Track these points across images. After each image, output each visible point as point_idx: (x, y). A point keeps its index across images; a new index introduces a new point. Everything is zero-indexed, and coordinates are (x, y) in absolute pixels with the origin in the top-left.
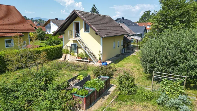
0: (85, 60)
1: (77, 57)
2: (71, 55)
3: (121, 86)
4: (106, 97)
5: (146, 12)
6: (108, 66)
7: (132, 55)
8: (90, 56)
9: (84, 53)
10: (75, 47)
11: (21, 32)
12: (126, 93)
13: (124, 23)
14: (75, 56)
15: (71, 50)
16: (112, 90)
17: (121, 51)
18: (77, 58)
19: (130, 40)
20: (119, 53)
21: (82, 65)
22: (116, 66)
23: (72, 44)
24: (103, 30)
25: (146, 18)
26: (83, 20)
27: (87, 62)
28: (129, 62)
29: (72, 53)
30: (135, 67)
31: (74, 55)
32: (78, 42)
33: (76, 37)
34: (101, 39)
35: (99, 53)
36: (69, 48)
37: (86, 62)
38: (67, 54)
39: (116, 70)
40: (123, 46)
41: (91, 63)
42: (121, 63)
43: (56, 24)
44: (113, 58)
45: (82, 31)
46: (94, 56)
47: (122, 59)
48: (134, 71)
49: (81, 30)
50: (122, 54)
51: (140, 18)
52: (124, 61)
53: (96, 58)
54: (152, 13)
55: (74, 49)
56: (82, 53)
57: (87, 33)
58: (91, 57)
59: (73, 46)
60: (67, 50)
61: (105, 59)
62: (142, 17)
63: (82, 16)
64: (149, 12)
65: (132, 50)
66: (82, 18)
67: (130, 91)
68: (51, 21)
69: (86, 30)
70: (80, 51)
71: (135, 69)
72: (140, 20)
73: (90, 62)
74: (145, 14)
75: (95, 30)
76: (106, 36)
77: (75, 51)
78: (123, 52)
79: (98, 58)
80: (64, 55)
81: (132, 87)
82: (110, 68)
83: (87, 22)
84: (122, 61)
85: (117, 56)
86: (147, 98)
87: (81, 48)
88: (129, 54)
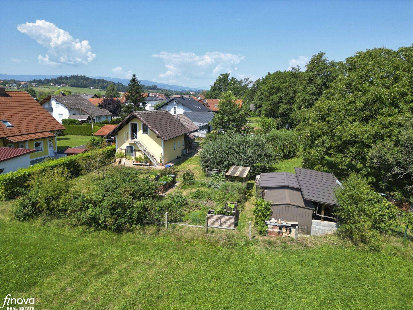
0: (144, 164)
1: (134, 160)
2: (126, 159)
3: (184, 180)
4: (174, 188)
5: (222, 75)
6: (172, 168)
7: (194, 156)
8: (151, 159)
9: (143, 156)
10: (132, 149)
11: (50, 131)
12: (188, 184)
13: (183, 105)
14: (132, 160)
15: (126, 154)
16: (177, 184)
17: (182, 152)
18: (134, 162)
19: (192, 138)
20: (180, 154)
21: (142, 168)
22: (179, 167)
23: (127, 147)
24: (164, 132)
25: (221, 86)
26: (141, 121)
27: (147, 165)
28: (191, 164)
29: (127, 157)
30: (196, 168)
31: (130, 159)
32: (137, 144)
33: (132, 138)
34: (162, 141)
35: (160, 156)
36: (124, 152)
37: (145, 165)
38: (121, 158)
39: (180, 171)
40: (184, 146)
41: (151, 167)
42: (183, 165)
43: (64, 105)
44: (174, 160)
45: (140, 133)
46: (155, 159)
47: (184, 161)
48: (195, 171)
49: (139, 131)
50: (183, 155)
51: (212, 87)
52: (186, 163)
53: (157, 162)
54: (231, 79)
55: (129, 152)
56: (140, 156)
57: (146, 135)
58: (152, 161)
59: (129, 149)
60: (122, 154)
61: (167, 161)
62: (215, 84)
63: (142, 119)
64: (227, 75)
65: (195, 150)
66: (140, 119)
67: (191, 182)
68: (52, 98)
69: (145, 131)
70: (138, 154)
71: (196, 170)
72: (211, 90)
73: (150, 165)
74: (220, 80)
75: (156, 134)
76: (167, 139)
77: (131, 154)
78: (185, 153)
79: (159, 161)
80: (117, 160)
81: (192, 180)
82: (174, 169)
83: (146, 123)
84: (183, 163)
85: (178, 158)
86: (202, 185)
87: (139, 151)
88: (191, 154)
